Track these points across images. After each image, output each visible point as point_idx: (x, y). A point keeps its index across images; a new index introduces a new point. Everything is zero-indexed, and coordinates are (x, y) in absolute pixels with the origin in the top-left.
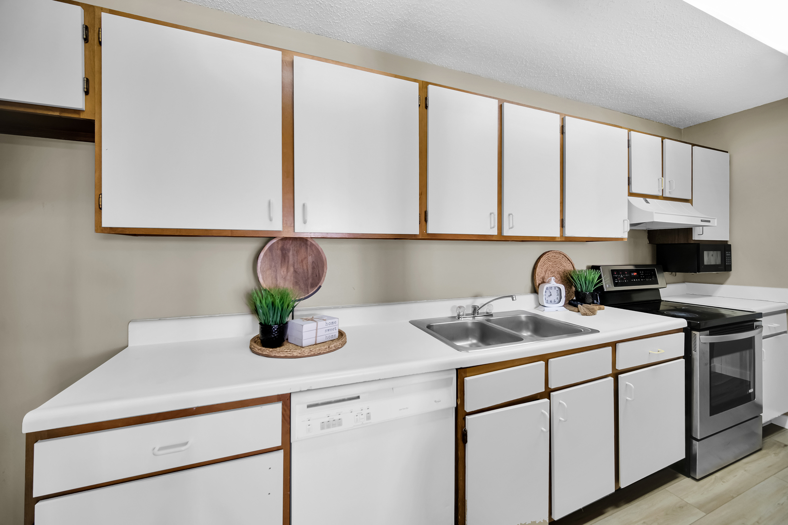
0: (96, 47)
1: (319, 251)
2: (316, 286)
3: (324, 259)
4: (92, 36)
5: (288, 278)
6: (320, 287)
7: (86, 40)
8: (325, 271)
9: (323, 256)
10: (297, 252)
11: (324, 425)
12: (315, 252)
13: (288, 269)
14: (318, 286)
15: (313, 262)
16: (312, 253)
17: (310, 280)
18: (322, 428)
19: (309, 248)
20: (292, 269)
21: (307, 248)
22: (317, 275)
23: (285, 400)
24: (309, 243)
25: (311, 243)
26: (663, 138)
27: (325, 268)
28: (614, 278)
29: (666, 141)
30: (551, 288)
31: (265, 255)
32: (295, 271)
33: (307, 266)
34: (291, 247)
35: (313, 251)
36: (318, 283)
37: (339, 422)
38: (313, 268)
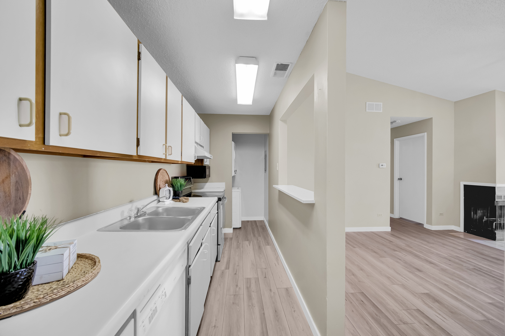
1: (24, 168)
2: (20, 212)
3: (29, 178)
6: (24, 212)
8: (29, 192)
9: (28, 174)
12: (19, 169)
14: (22, 212)
15: (17, 182)
16: (15, 171)
19: (12, 163)
21: (9, 164)
22: (21, 198)
24: (12, 158)
25: (15, 157)
27: (30, 189)
33: (9, 188)
35: (17, 168)
36: (22, 208)
38: (17, 189)
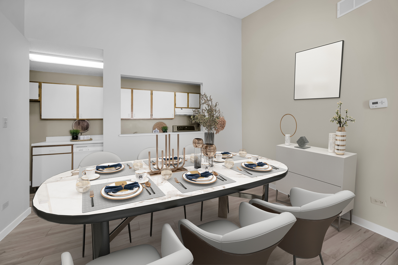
0: (41, 89)
1: (88, 122)
3: (89, 124)
4: (40, 87)
5: (80, 128)
6: (88, 130)
7: (39, 88)
8: (89, 127)
10: (83, 123)
11: (79, 150)
13: (80, 126)
16: (86, 123)
17: (86, 129)
18: (79, 151)
20: (81, 126)
23: (72, 145)
26: (188, 93)
28: (178, 129)
29: (190, 94)
30: (156, 131)
31: (75, 123)
32: (82, 127)
34: (81, 122)
37: (83, 150)
38: (86, 126)
